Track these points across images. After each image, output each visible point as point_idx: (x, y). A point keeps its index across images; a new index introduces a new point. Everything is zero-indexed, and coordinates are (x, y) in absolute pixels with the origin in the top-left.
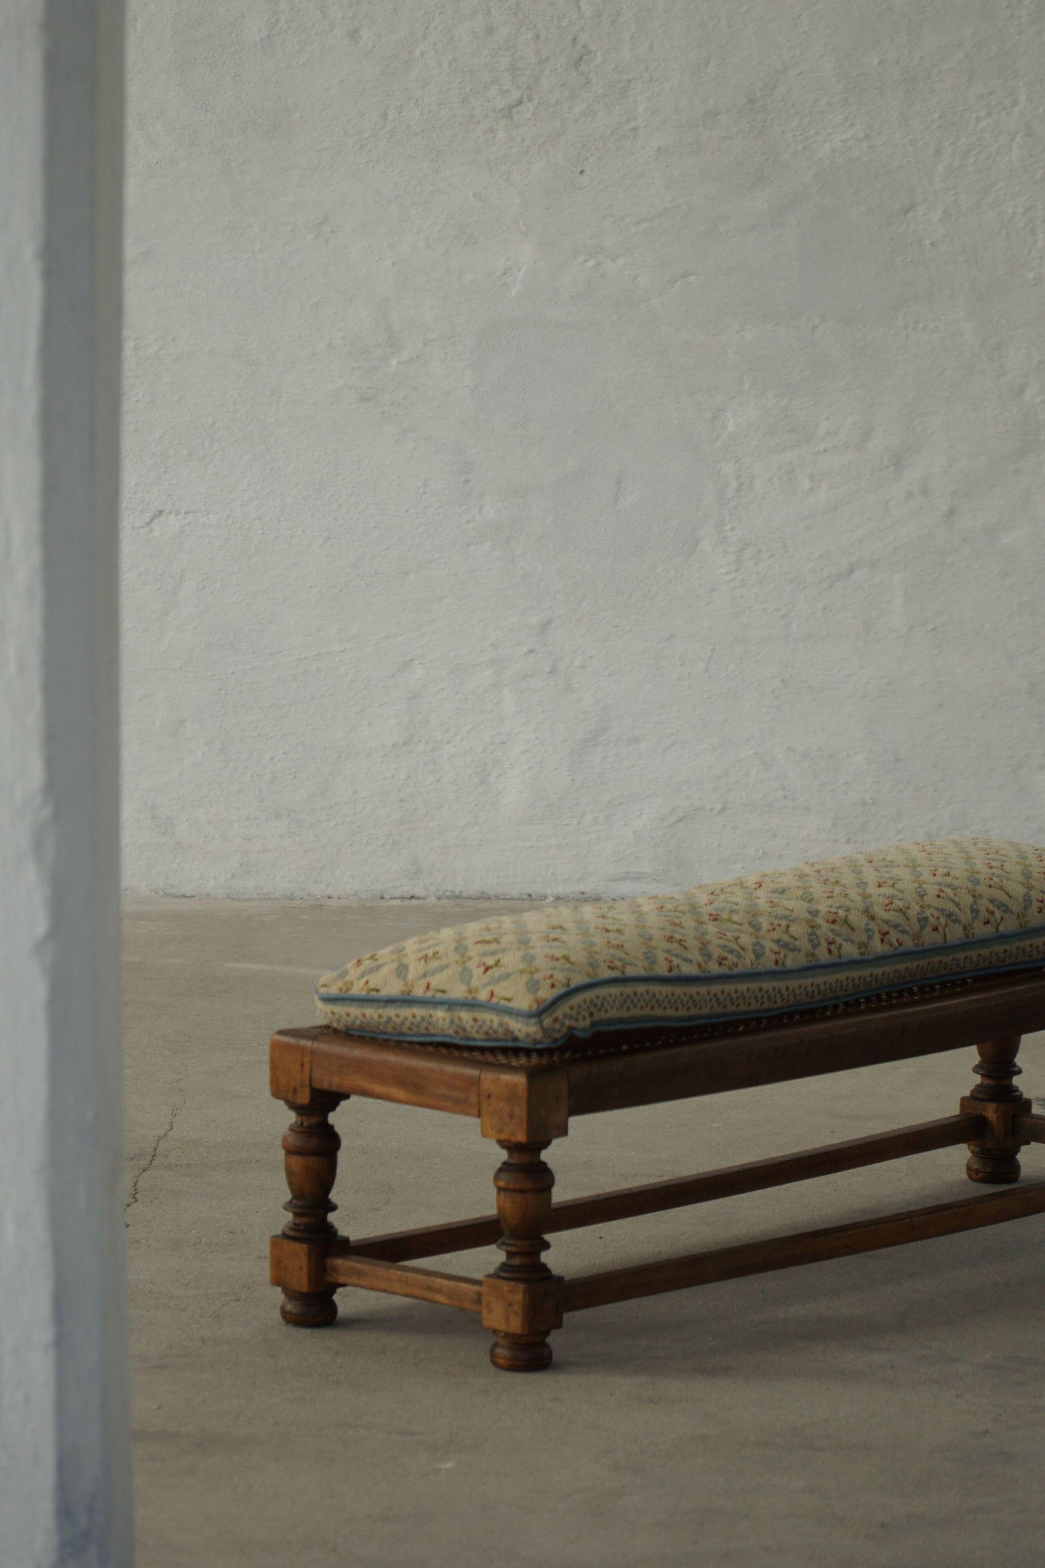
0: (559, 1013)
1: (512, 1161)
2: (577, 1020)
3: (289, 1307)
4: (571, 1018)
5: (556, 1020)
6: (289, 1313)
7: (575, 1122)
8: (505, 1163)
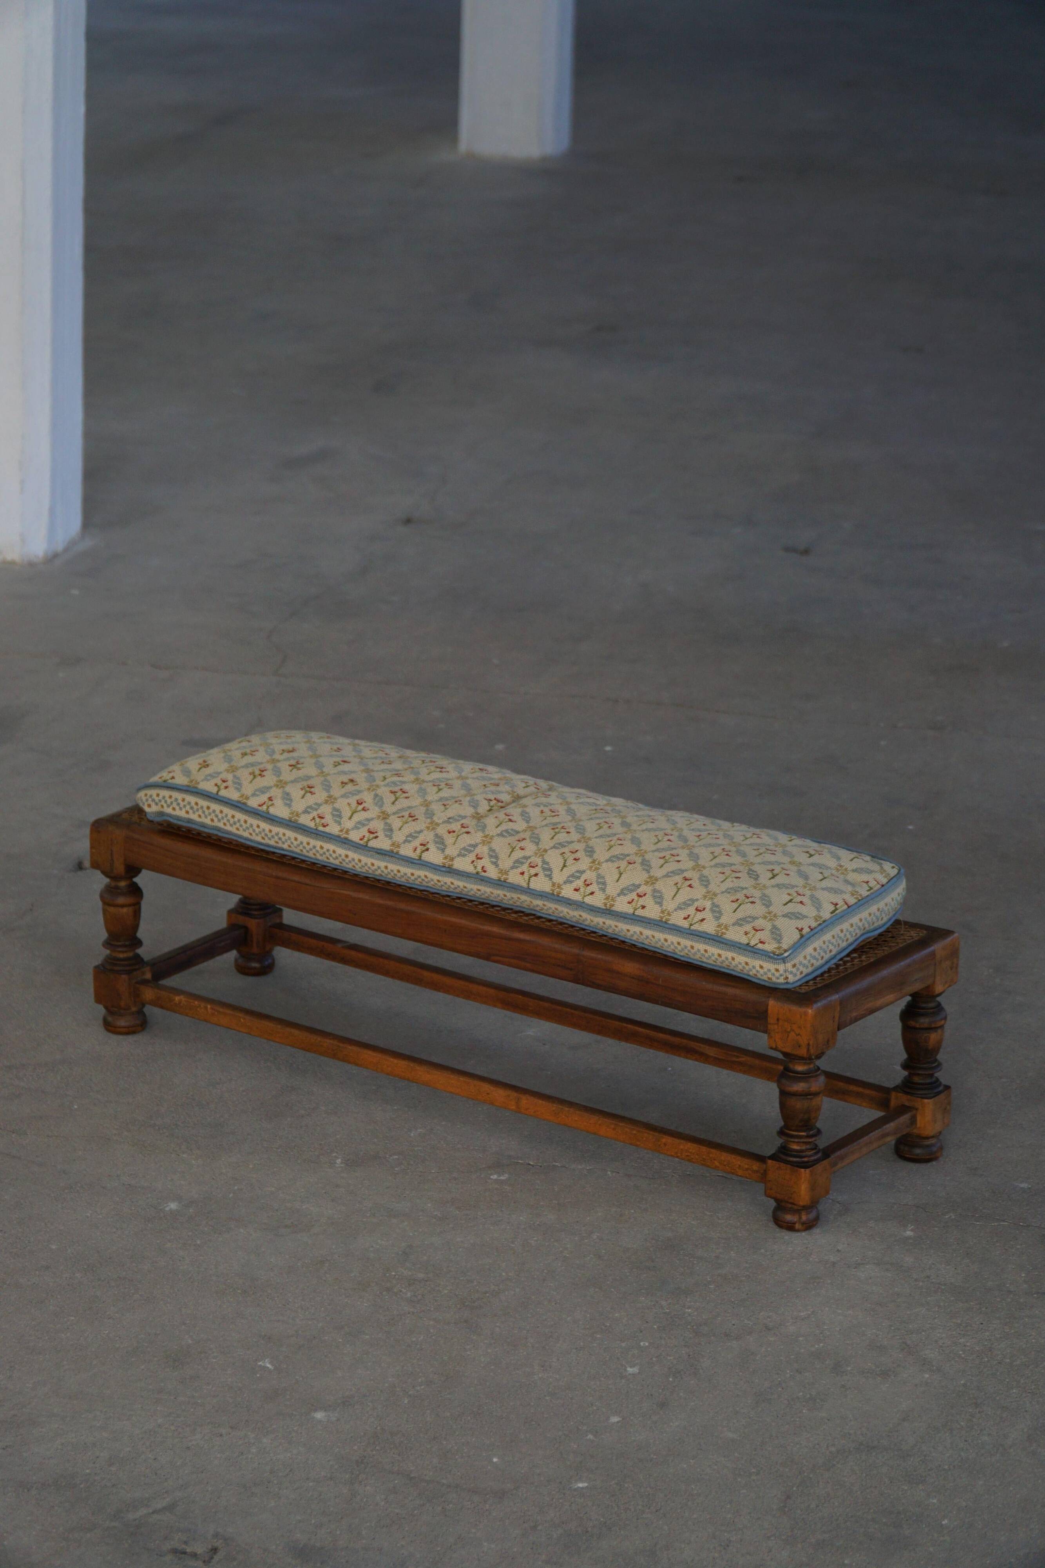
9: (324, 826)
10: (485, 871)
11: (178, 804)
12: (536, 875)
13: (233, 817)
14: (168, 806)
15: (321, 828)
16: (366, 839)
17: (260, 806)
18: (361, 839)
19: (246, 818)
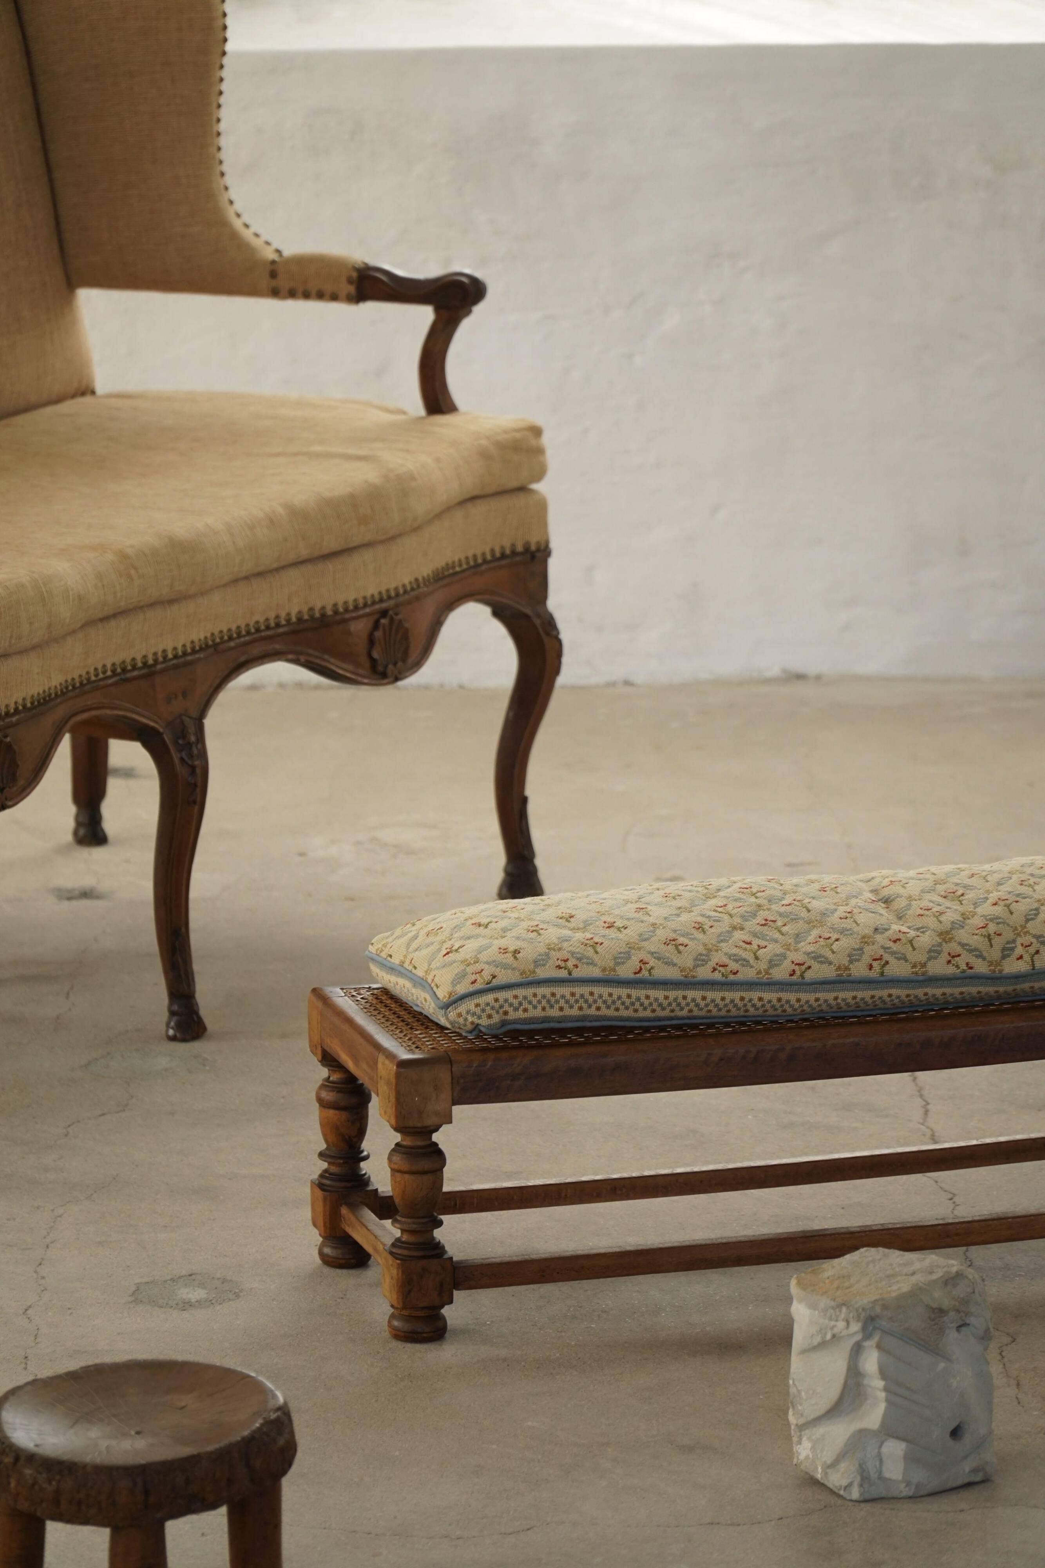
0: (463, 1008)
1: (404, 1143)
2: (479, 1017)
3: (327, 1250)
4: (474, 1014)
5: (460, 1015)
6: (328, 1255)
7: (457, 1110)
8: (397, 1145)
9: (735, 973)
10: (971, 968)
11: (530, 1003)
12: (1037, 952)
13: (610, 995)
14: (516, 1009)
15: (732, 977)
16: (798, 973)
17: (635, 973)
18: (791, 975)
19: (628, 991)
